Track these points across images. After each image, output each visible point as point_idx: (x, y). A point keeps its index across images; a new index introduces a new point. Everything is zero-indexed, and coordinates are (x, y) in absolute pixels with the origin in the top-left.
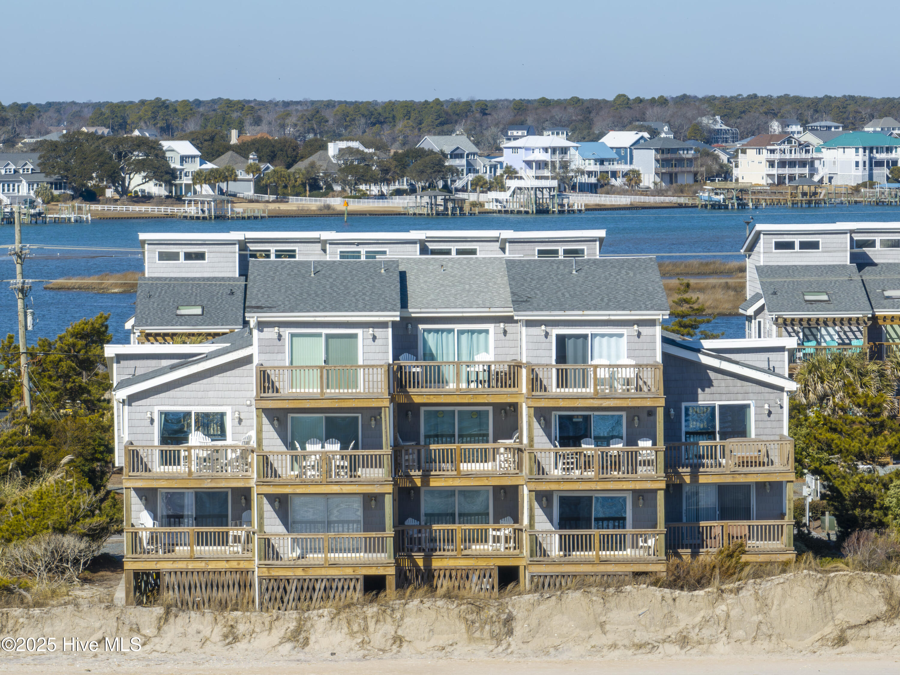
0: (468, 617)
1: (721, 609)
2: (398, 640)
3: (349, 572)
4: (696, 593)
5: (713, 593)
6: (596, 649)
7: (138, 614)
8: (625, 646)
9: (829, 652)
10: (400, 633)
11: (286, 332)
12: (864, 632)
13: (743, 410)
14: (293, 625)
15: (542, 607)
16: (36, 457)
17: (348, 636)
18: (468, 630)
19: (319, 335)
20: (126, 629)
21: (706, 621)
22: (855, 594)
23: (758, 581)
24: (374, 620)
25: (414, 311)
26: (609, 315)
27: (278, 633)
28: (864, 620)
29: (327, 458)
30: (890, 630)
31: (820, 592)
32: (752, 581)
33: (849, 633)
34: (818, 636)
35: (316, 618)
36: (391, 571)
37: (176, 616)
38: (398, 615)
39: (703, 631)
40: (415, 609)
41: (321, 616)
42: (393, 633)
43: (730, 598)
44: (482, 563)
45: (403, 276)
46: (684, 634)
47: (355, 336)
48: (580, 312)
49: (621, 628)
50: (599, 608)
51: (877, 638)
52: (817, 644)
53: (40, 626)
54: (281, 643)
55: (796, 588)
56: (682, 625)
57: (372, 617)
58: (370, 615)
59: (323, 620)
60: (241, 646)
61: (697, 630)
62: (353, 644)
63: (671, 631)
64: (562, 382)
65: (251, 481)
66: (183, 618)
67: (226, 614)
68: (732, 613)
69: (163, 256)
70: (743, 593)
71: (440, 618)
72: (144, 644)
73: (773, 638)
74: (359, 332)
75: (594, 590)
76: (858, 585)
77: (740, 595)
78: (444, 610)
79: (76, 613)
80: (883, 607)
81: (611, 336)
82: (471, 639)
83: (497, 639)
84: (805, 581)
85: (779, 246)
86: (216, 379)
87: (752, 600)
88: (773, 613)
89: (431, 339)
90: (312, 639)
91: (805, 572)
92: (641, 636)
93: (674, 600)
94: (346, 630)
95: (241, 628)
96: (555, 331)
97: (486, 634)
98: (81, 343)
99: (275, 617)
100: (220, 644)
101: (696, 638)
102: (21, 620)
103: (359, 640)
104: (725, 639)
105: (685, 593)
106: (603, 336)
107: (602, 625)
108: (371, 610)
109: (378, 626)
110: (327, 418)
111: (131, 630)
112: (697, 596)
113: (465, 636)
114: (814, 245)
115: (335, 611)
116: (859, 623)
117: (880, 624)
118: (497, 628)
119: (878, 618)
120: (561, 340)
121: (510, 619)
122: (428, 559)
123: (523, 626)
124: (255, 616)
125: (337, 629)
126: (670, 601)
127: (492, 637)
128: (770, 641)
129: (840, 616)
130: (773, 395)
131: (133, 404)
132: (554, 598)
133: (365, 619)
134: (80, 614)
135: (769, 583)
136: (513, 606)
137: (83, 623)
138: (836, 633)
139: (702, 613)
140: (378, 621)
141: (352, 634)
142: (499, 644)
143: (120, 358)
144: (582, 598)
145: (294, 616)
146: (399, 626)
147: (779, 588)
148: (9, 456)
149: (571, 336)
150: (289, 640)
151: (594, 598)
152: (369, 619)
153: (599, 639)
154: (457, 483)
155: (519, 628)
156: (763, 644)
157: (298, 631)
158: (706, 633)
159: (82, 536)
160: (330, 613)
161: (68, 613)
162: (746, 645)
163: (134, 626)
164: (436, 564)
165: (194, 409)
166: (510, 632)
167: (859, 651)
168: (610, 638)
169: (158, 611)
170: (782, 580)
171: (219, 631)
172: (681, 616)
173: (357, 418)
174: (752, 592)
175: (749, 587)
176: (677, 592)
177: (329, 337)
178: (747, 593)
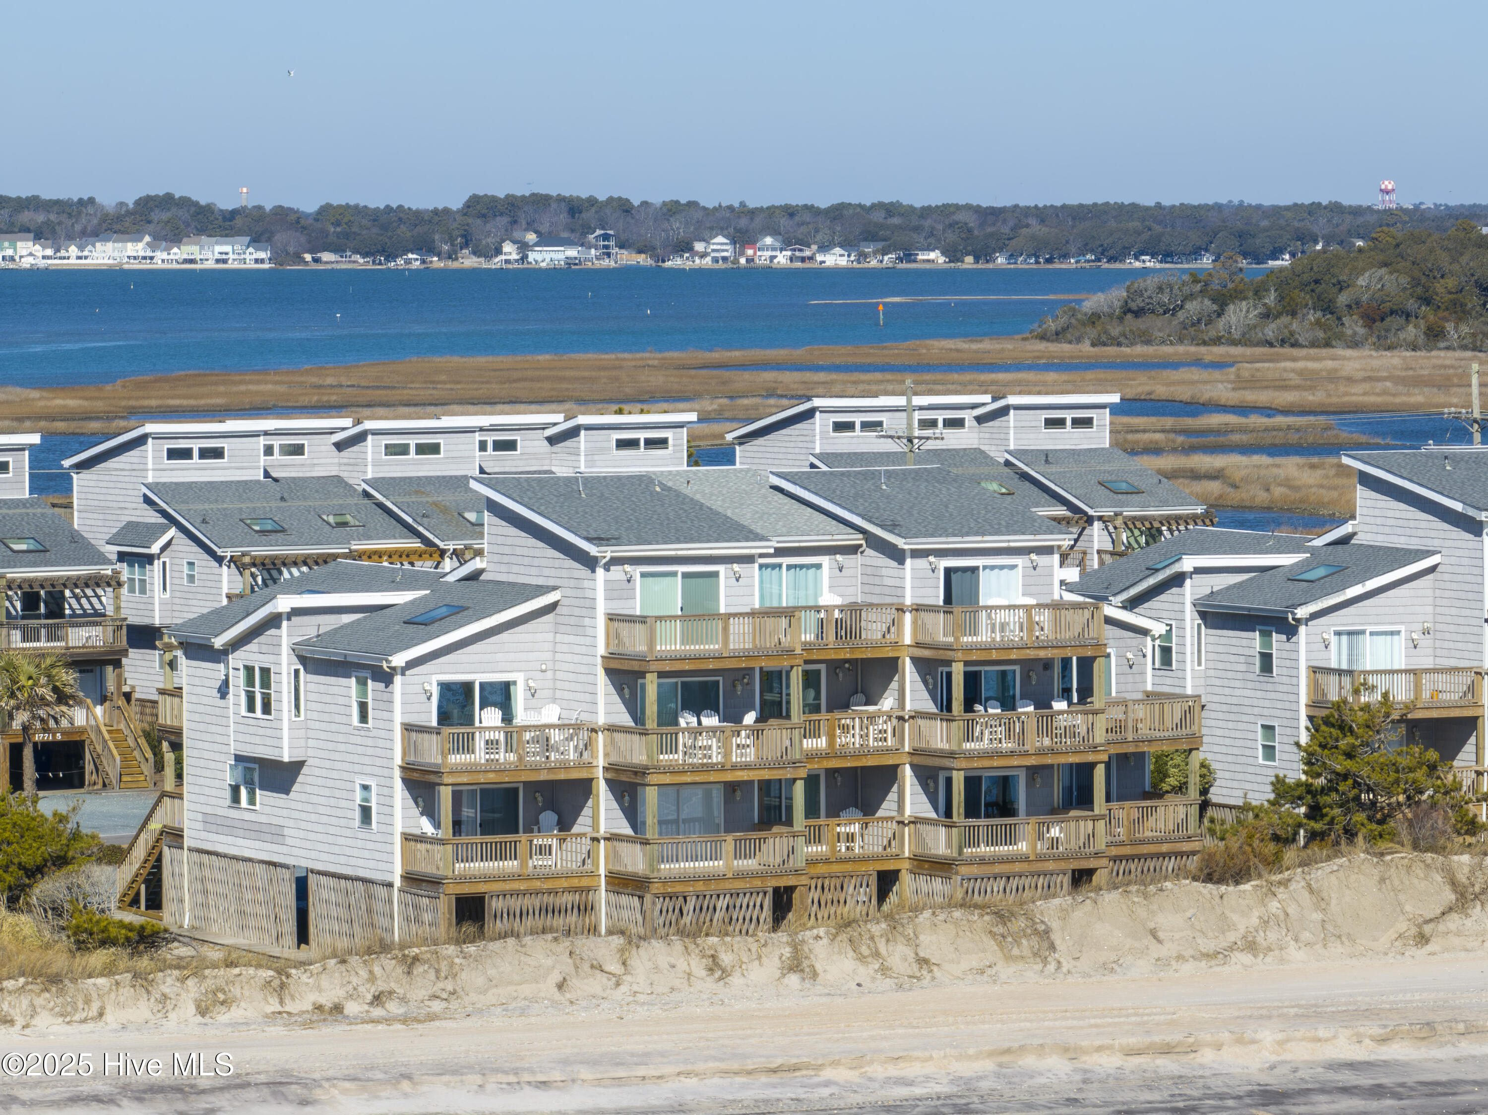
0: (995, 929)
1: (1274, 906)
2: (925, 963)
3: (757, 883)
4: (1242, 887)
5: (1262, 887)
6: (1162, 962)
7: (592, 946)
8: (1193, 957)
9: (1413, 953)
10: (922, 954)
11: (638, 571)
12: (1441, 927)
14: (787, 951)
15: (1078, 914)
17: (858, 963)
18: (1002, 949)
19: (674, 574)
20: (586, 966)
21: (1265, 922)
22: (1416, 881)
23: (1306, 869)
24: (883, 939)
26: (1009, 541)
28: (1438, 911)
30: (1468, 922)
31: (1382, 880)
32: (1300, 870)
33: (1427, 929)
34: (1392, 934)
35: (811, 941)
37: (638, 947)
38: (910, 931)
39: (1268, 933)
40: (928, 923)
41: (818, 937)
42: (913, 955)
43: (1280, 891)
46: (1250, 939)
47: (716, 574)
48: (979, 538)
49: (1177, 936)
50: (1142, 912)
51: (1458, 934)
52: (1397, 944)
53: (480, 967)
54: (784, 975)
55: (1353, 877)
56: (1242, 931)
57: (881, 936)
58: (877, 934)
59: (821, 942)
60: (736, 980)
61: (1262, 934)
62: (872, 972)
63: (1233, 936)
65: (595, 770)
67: (699, 941)
68: (1290, 911)
70: (1293, 886)
71: (961, 933)
72: (618, 984)
73: (1344, 939)
74: (721, 568)
75: (1133, 888)
77: (1291, 888)
78: (965, 922)
79: (519, 949)
80: (1450, 897)
81: (1002, 567)
82: (1009, 958)
83: (1041, 956)
84: (1363, 867)
86: (505, 636)
87: (1306, 894)
88: (1334, 907)
90: (819, 967)
91: (1362, 855)
92: (1207, 945)
93: (1221, 897)
94: (851, 954)
95: (726, 958)
96: (942, 563)
97: (1026, 952)
99: (763, 942)
100: (708, 979)
101: (1264, 944)
102: (457, 961)
103: (877, 966)
104: (1292, 943)
105: (1231, 888)
106: (993, 568)
107: (1153, 933)
109: (890, 949)
110: (682, 683)
111: (592, 967)
112: (1244, 891)
113: (1000, 954)
115: (834, 931)
116: (1432, 916)
117: (1454, 916)
118: (1036, 942)
119: (1451, 909)
120: (949, 575)
121: (1046, 931)
123: (1064, 939)
125: (840, 953)
126: (1217, 899)
127: (1035, 955)
128: (1342, 943)
129: (1408, 908)
130: (1136, 640)
131: (407, 673)
132: (1088, 901)
133: (872, 938)
134: (523, 950)
135: (1320, 872)
136: (1042, 913)
137: (528, 960)
138: (1414, 931)
139: (1256, 913)
140: (888, 941)
141: (862, 958)
142: (1045, 961)
143: (292, 612)
144: (1122, 900)
145: (785, 939)
146: (917, 946)
147: (1333, 878)
149: (957, 570)
150: (791, 969)
151: (1136, 899)
152: (876, 939)
153: (1156, 950)
155: (1061, 941)
156: (1337, 948)
157: (797, 958)
158: (1273, 935)
160: (827, 933)
161: (510, 949)
162: (1318, 947)
163: (595, 963)
166: (1052, 947)
167: (1446, 950)
168: (1170, 949)
170: (1335, 868)
171: (698, 963)
172: (1235, 917)
173: (718, 682)
174: (1303, 883)
175: (1298, 878)
176: (1223, 888)
177: (686, 575)
178: (1298, 885)
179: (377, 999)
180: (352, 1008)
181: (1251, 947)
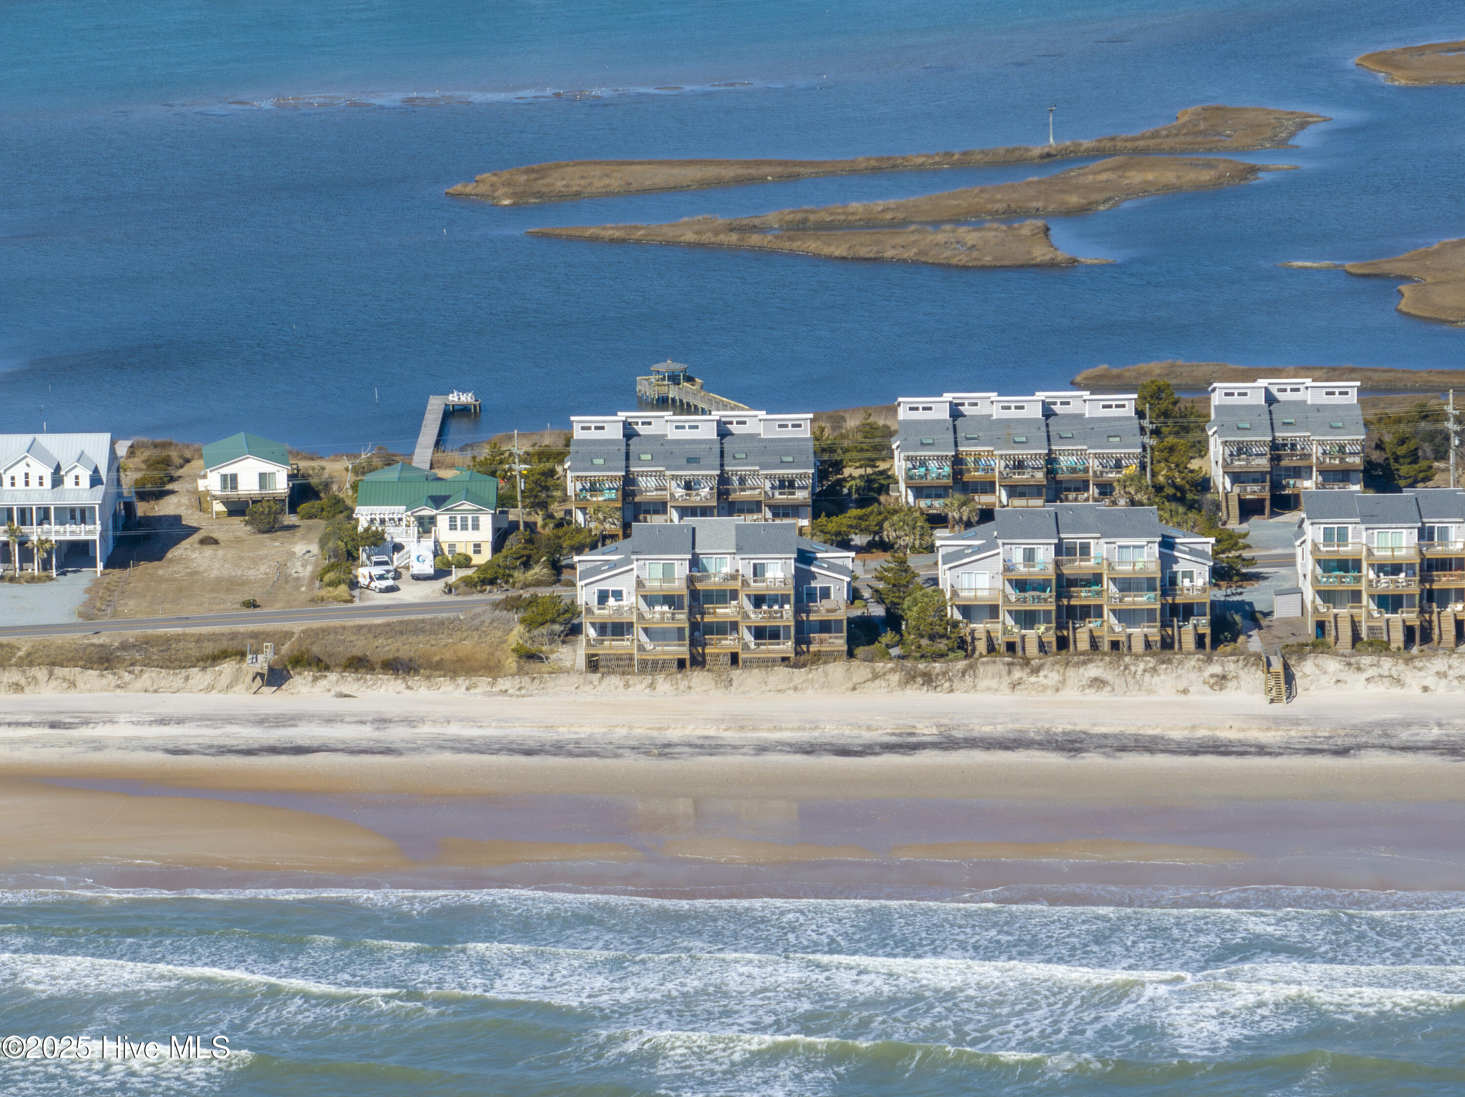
0: (717, 679)
1: (811, 676)
2: (690, 688)
3: (671, 657)
5: (810, 669)
6: (763, 692)
7: (591, 676)
8: (773, 691)
9: (849, 693)
10: (690, 685)
11: (647, 562)
12: (863, 685)
13: (828, 588)
14: (650, 681)
16: (529, 557)
18: (715, 684)
19: (660, 564)
20: (587, 682)
21: (804, 681)
22: (860, 671)
23: (825, 666)
25: (697, 551)
27: (644, 684)
28: (863, 681)
29: (663, 613)
30: (872, 684)
31: (847, 670)
33: (857, 686)
34: (845, 687)
35: (658, 678)
36: (688, 657)
38: (690, 676)
39: (803, 685)
40: (696, 676)
41: (660, 677)
42: (688, 685)
43: (814, 672)
44: (724, 651)
45: (694, 529)
46: (796, 686)
47: (674, 564)
48: (762, 555)
49: (772, 684)
50: (764, 676)
51: (867, 687)
52: (845, 690)
54: (645, 688)
55: (839, 669)
56: (795, 682)
59: (661, 679)
60: (631, 689)
61: (801, 684)
62: (673, 689)
63: (791, 685)
64: (755, 581)
65: (634, 619)
66: (608, 678)
67: (625, 676)
68: (814, 678)
69: (583, 428)
70: (818, 670)
71: (705, 679)
72: (594, 688)
73: (829, 687)
74: (676, 562)
75: (763, 669)
76: (862, 667)
78: (708, 676)
80: (870, 676)
81: (774, 564)
82: (716, 688)
83: (726, 687)
84: (842, 666)
85: (911, 409)
86: (620, 577)
87: (822, 673)
88: (830, 677)
89: (705, 561)
90: (657, 687)
91: (842, 662)
92: (780, 687)
93: (793, 672)
94: (670, 683)
95: (631, 682)
96: (752, 562)
97: (722, 686)
98: (543, 478)
99: (643, 678)
100: (623, 688)
101: (800, 688)
103: (675, 688)
104: (811, 688)
107: (764, 682)
108: (679, 676)
109: (682, 682)
110: (663, 597)
112: (802, 671)
113: (714, 686)
114: (930, 409)
115: (666, 675)
116: (861, 682)
117: (869, 682)
118: (727, 683)
119: (868, 680)
120: (755, 566)
121: (731, 680)
122: (703, 650)
124: (635, 678)
125: (667, 683)
126: (791, 673)
128: (828, 689)
129: (854, 679)
130: (839, 582)
131: (586, 589)
132: (748, 672)
133: (677, 679)
135: (829, 666)
136: (735, 675)
138: (852, 686)
139: (802, 678)
140: (682, 680)
141: (672, 685)
142: (727, 689)
143: (580, 562)
144: (759, 672)
145: (650, 677)
146: (690, 682)
147: (832, 668)
148: (518, 558)
149: (758, 563)
150: (648, 687)
151: (763, 672)
152: (679, 680)
153: (764, 688)
154: (715, 620)
155: (735, 683)
156: (825, 690)
157: (652, 683)
159: (561, 624)
160: (664, 677)
162: (819, 690)
163: (590, 681)
164: (706, 651)
165: (611, 589)
166: (731, 685)
167: (860, 693)
168: (768, 688)
169: (599, 675)
171: (622, 684)
172: (795, 679)
173: (675, 595)
177: (664, 565)
179: (520, 689)
180: (511, 691)
181: (796, 689)
